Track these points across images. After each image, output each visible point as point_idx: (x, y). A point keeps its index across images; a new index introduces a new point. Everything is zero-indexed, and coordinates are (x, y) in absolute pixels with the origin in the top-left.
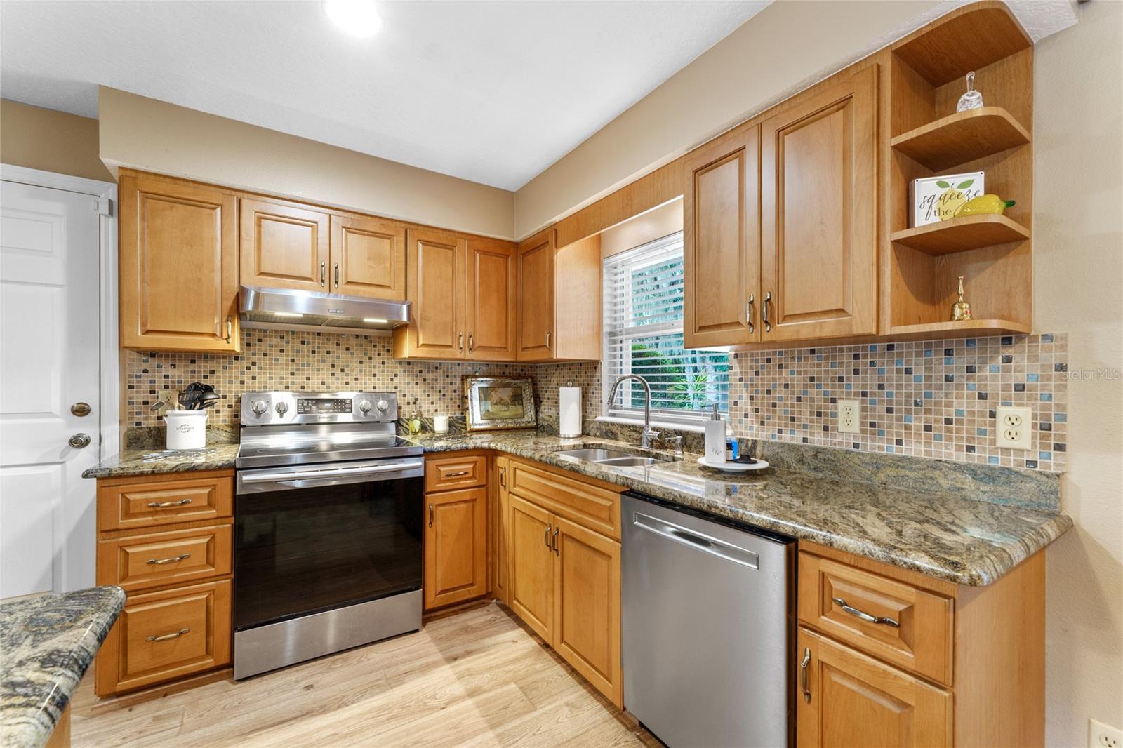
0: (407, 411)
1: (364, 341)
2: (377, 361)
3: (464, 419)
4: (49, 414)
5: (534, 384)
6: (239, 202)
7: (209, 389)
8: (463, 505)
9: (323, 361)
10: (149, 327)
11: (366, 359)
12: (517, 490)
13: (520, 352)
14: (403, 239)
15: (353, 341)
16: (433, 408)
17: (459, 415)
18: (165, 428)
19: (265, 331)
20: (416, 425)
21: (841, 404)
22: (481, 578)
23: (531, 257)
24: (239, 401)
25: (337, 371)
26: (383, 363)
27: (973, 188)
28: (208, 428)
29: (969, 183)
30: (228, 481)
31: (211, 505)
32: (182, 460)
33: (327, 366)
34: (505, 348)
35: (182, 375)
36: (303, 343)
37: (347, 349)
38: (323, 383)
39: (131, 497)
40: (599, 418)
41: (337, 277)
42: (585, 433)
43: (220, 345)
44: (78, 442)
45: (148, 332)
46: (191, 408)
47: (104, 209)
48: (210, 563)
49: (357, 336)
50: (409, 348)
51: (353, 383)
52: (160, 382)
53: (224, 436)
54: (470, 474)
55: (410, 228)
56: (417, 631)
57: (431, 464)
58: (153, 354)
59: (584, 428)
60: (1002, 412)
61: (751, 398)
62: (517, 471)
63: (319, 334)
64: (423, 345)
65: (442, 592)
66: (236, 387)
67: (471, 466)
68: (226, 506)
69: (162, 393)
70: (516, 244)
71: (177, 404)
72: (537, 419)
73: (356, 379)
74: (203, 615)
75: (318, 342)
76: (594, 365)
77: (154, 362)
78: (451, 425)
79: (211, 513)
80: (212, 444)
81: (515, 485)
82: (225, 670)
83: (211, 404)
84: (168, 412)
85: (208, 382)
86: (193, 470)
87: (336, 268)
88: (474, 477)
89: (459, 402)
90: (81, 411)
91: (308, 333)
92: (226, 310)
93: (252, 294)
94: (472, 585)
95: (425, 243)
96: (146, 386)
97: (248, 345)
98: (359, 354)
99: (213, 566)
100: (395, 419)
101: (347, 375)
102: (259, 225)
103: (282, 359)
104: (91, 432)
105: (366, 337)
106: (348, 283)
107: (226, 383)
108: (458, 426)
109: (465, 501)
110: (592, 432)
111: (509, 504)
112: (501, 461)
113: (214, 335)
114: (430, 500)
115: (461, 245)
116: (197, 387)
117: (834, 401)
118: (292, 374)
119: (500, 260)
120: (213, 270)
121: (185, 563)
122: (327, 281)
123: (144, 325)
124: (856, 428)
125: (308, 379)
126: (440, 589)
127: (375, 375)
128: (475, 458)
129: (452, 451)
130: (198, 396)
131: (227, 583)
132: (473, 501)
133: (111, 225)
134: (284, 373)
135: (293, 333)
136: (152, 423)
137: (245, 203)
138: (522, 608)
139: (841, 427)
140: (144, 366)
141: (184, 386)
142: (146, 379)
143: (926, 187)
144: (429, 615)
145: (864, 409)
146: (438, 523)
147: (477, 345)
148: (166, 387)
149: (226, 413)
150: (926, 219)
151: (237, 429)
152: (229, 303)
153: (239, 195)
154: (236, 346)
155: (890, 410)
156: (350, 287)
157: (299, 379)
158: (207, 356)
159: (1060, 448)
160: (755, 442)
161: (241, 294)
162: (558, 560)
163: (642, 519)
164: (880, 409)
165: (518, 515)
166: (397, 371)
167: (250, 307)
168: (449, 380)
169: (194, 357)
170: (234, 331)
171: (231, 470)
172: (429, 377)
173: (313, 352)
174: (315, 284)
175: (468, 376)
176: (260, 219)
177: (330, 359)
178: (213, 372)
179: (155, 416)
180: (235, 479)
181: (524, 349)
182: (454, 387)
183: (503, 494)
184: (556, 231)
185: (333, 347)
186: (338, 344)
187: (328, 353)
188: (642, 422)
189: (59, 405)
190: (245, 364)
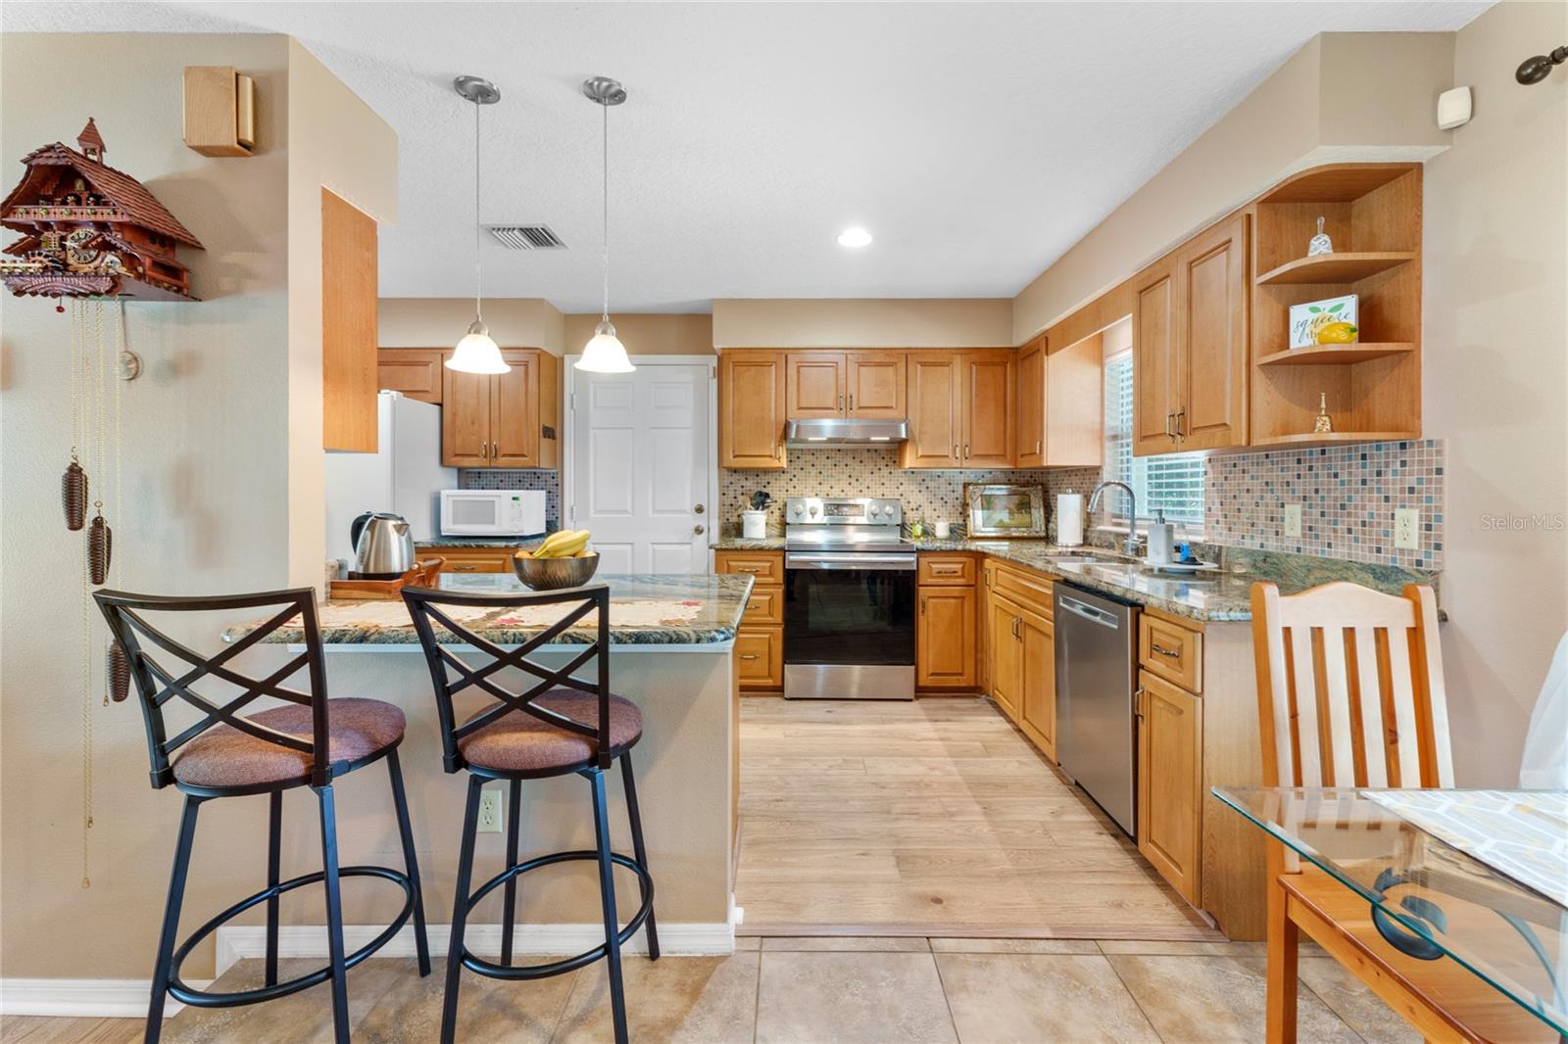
0: (911, 516)
1: (874, 455)
2: (885, 471)
3: (965, 526)
4: (684, 511)
5: (1046, 492)
6: (786, 357)
7: (767, 496)
8: (952, 601)
9: (843, 473)
10: (736, 454)
11: (876, 470)
12: (999, 589)
13: (1019, 459)
14: (904, 364)
15: (866, 455)
16: (934, 514)
17: (961, 522)
18: (743, 523)
19: (802, 450)
20: (918, 529)
21: (1287, 508)
22: (970, 670)
23: (1027, 363)
24: (785, 505)
25: (853, 481)
26: (890, 473)
27: (1343, 311)
28: (767, 524)
29: (1341, 306)
30: (781, 558)
31: (771, 574)
32: (754, 543)
33: (846, 476)
34: (1004, 456)
35: (752, 486)
36: (828, 458)
37: (861, 462)
38: (843, 491)
39: (731, 563)
40: (1101, 528)
41: (851, 402)
42: (1086, 541)
43: (775, 464)
44: (699, 531)
45: (735, 457)
46: (757, 509)
47: (711, 373)
48: (771, 615)
49: (869, 450)
50: (910, 460)
51: (865, 491)
52: (739, 491)
53: (776, 531)
54: (960, 574)
55: (908, 354)
56: (910, 700)
57: (924, 561)
58: (735, 471)
59: (1085, 538)
60: (1399, 512)
61: (1223, 504)
62: (999, 572)
63: (839, 450)
64: (922, 456)
65: (933, 674)
66: (783, 495)
67: (961, 566)
68: (780, 577)
69: (740, 498)
70: (1017, 349)
71: (749, 506)
72: (1047, 529)
73: (868, 487)
74: (767, 649)
75: (839, 456)
76: (1095, 471)
77: (736, 476)
78: (951, 531)
79: (770, 580)
80: (768, 536)
81: (997, 584)
82: (778, 690)
83: (768, 507)
84: (745, 512)
85: (765, 490)
86: (761, 549)
87: (851, 397)
88: (963, 576)
89: (960, 509)
90: (699, 510)
91: (832, 450)
92: (778, 439)
93: (795, 426)
94: (961, 674)
95: (923, 364)
96: (731, 494)
97: (791, 461)
98: (870, 467)
99: (772, 616)
100: (900, 522)
101: (861, 484)
102: (798, 372)
103: (814, 472)
104: (704, 526)
105: (876, 451)
106: (860, 408)
107: (777, 491)
108: (959, 531)
109: (955, 598)
110: (1095, 541)
111: (993, 601)
112: (988, 563)
113: (771, 456)
114: (923, 593)
115: (958, 360)
116: (761, 494)
117: (1283, 506)
118: (820, 484)
119: (999, 369)
120: (770, 410)
121: (758, 611)
122: (844, 410)
123: (734, 452)
124: (1298, 532)
125: (831, 487)
126: (931, 671)
127: (883, 484)
128: (964, 559)
129: (942, 551)
130: (761, 500)
131: (779, 630)
132: (963, 598)
133: (715, 382)
134: (815, 483)
135: (821, 450)
136: (734, 519)
137: (789, 356)
138: (1001, 696)
139: (1288, 531)
140: (731, 479)
141: (753, 493)
142: (732, 488)
143: (1300, 313)
144: (921, 692)
145: (1304, 514)
146: (930, 611)
147: (974, 453)
148: (742, 494)
149: (777, 513)
150: (1301, 341)
151: (784, 525)
152: (780, 432)
153: (786, 351)
154: (784, 463)
155: (1323, 514)
156: (860, 411)
157: (825, 488)
158: (766, 471)
159: (1438, 547)
160: (1220, 548)
161: (787, 426)
162: (1021, 645)
164: (1316, 512)
165: (999, 611)
166: (902, 480)
167: (793, 436)
168: (951, 488)
169: (758, 472)
170: (783, 453)
171: (783, 551)
172: (931, 485)
173: (835, 465)
174: (835, 412)
175: (969, 484)
176: (799, 367)
177: (848, 471)
178: (769, 483)
179: (736, 514)
180: (784, 557)
181: (1022, 456)
182: (956, 495)
183: (989, 593)
184: (1047, 338)
185: (849, 461)
186: (854, 458)
187: (846, 465)
188: (1127, 530)
189: (689, 505)
190: (789, 476)
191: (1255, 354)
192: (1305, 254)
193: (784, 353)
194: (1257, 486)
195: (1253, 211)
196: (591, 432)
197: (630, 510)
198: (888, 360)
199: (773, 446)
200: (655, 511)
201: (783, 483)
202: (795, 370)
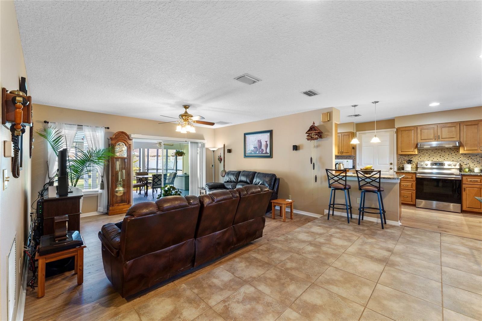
0: (464, 166)
1: (449, 150)
2: (454, 154)
4: (387, 164)
7: (412, 161)
9: (438, 155)
10: (402, 151)
11: (450, 154)
14: (459, 126)
15: (446, 150)
18: (404, 167)
19: (423, 150)
20: (467, 170)
24: (417, 163)
26: (456, 155)
28: (411, 168)
30: (415, 175)
31: (412, 178)
32: (407, 171)
35: (407, 158)
36: (432, 151)
37: (444, 152)
38: (438, 160)
41: (439, 137)
43: (414, 153)
44: (391, 169)
45: (401, 152)
46: (408, 164)
47: (394, 133)
48: (412, 188)
50: (461, 151)
52: (403, 159)
53: (415, 169)
54: (479, 181)
55: (460, 123)
56: (459, 213)
58: (402, 155)
63: (436, 149)
64: (466, 150)
65: (468, 207)
66: (417, 160)
68: (415, 179)
69: (403, 161)
71: (406, 163)
73: (447, 159)
74: (411, 195)
75: (436, 151)
77: (402, 156)
79: (412, 180)
80: (411, 170)
82: (414, 205)
83: (412, 163)
84: (404, 164)
85: (411, 159)
86: (409, 173)
87: (439, 136)
90: (391, 164)
91: (433, 149)
92: (415, 147)
93: (419, 144)
95: (466, 125)
96: (401, 160)
97: (419, 152)
98: (448, 153)
100: (459, 168)
101: (444, 158)
102: (421, 131)
103: (427, 155)
104: (393, 167)
106: (442, 138)
107: (415, 160)
109: (477, 188)
113: (412, 151)
114: (464, 186)
116: (409, 160)
118: (429, 158)
120: (412, 141)
121: (408, 187)
122: (437, 139)
123: (401, 151)
125: (433, 159)
126: (467, 207)
127: (453, 158)
130: (410, 162)
131: (415, 191)
133: (395, 135)
135: (430, 149)
136: (402, 166)
137: (418, 127)
140: (400, 157)
141: (407, 160)
142: (401, 159)
144: (463, 211)
146: (467, 191)
149: (415, 165)
151: (417, 168)
152: (415, 146)
154: (416, 153)
157: (431, 159)
158: (411, 155)
161: (417, 144)
166: (460, 157)
167: (419, 147)
169: (408, 155)
170: (416, 150)
171: (415, 173)
172: (473, 158)
173: (435, 153)
174: (434, 140)
177: (439, 154)
178: (412, 158)
179: (402, 165)
180: (416, 175)
186: (442, 151)
187: (439, 153)
189: (388, 163)
190: (419, 156)
193: (416, 127)
196: (363, 147)
197: (372, 164)
198: (452, 125)
199: (413, 149)
200: (379, 164)
201: (416, 158)
202: (420, 130)
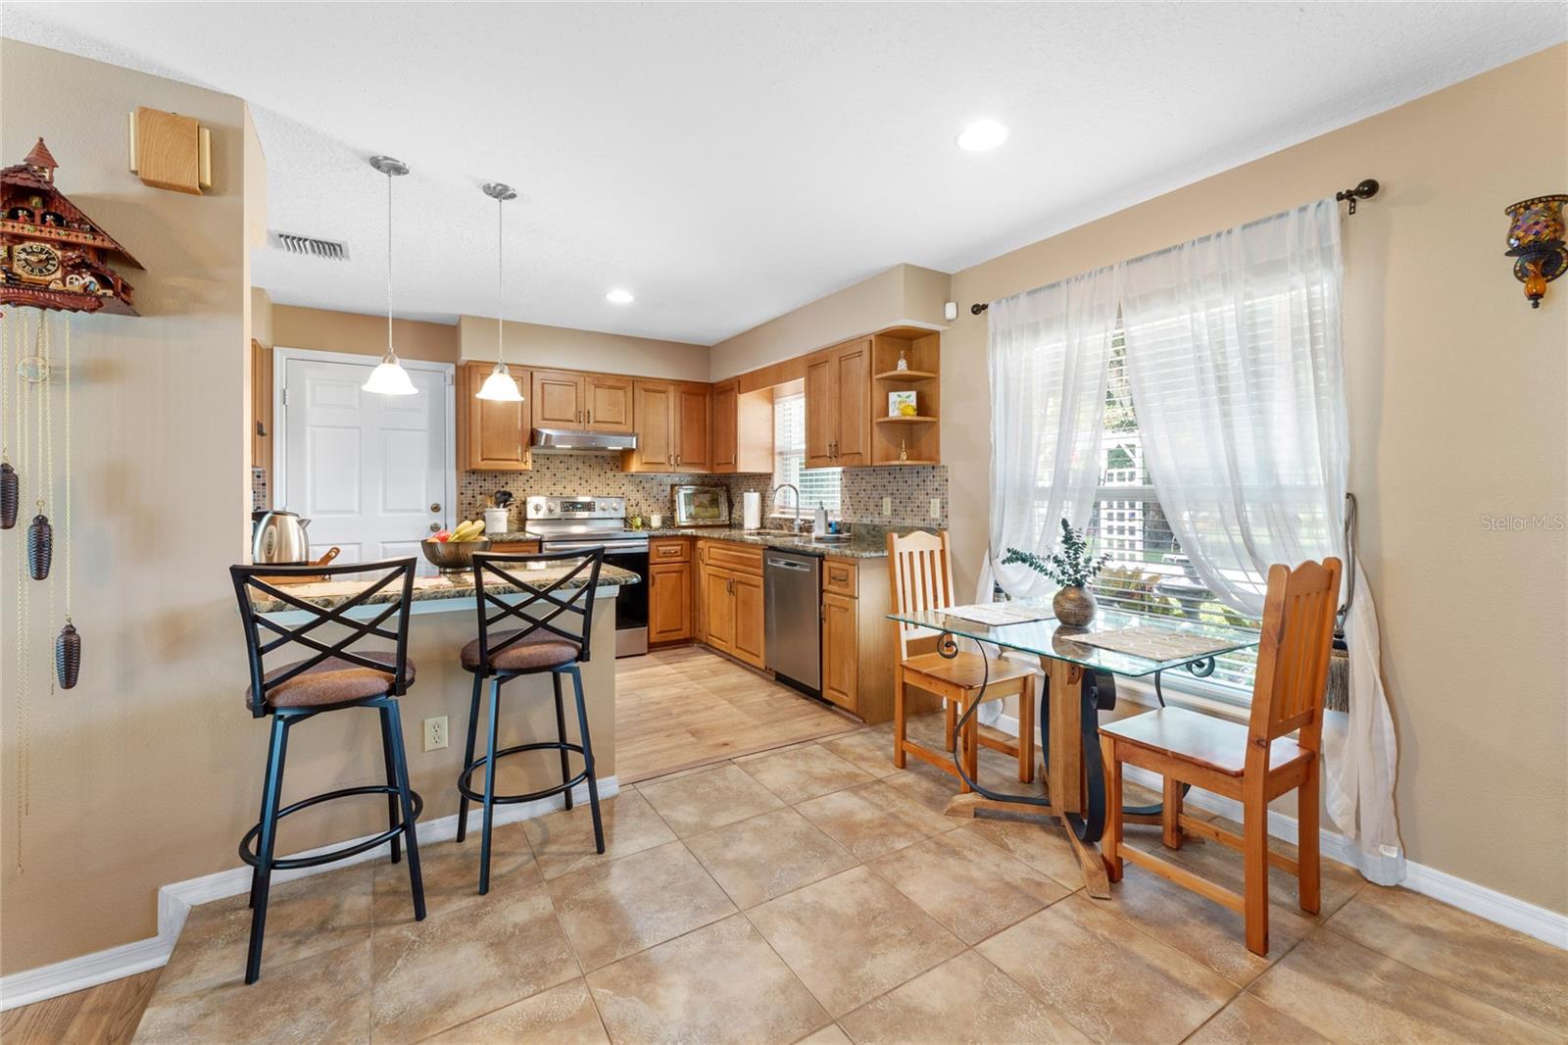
0: (632, 511)
1: (601, 461)
2: (610, 474)
3: (673, 518)
4: (419, 510)
5: (728, 491)
6: (532, 374)
7: (508, 494)
8: (674, 575)
9: (574, 475)
10: (485, 456)
11: (602, 473)
12: (711, 562)
13: (715, 466)
14: (632, 389)
15: (594, 460)
16: (649, 509)
17: (669, 514)
19: (538, 455)
20: (638, 521)
21: (884, 499)
22: (686, 626)
23: (722, 397)
24: (523, 503)
25: (583, 482)
26: (614, 476)
27: (911, 398)
28: (507, 520)
29: (909, 397)
33: (576, 479)
34: (705, 464)
35: (490, 486)
37: (590, 466)
38: (575, 491)
40: (772, 516)
41: (589, 418)
42: (763, 526)
43: (522, 466)
44: (436, 528)
45: (483, 460)
46: (500, 507)
47: (449, 381)
49: (596, 457)
50: (635, 466)
51: (593, 490)
52: (478, 490)
53: (515, 527)
54: (679, 553)
55: (634, 381)
56: (644, 654)
57: (654, 545)
58: (477, 473)
59: (762, 523)
60: (932, 500)
61: (850, 498)
62: (712, 549)
63: (571, 456)
64: (646, 463)
66: (522, 493)
67: (679, 548)
69: (479, 497)
70: (712, 384)
71: (489, 504)
72: (730, 519)
73: (596, 487)
75: (571, 460)
76: (768, 476)
77: (476, 478)
78: (663, 522)
80: (510, 531)
81: (710, 558)
83: (509, 505)
84: (487, 509)
85: (507, 490)
87: (589, 412)
88: (681, 555)
89: (668, 505)
90: (436, 508)
92: (525, 445)
94: (680, 630)
95: (646, 390)
96: (470, 493)
98: (597, 470)
100: (624, 516)
101: (590, 484)
102: (543, 388)
104: (440, 522)
105: (603, 457)
106: (595, 421)
107: (517, 490)
108: (669, 521)
109: (675, 572)
110: (768, 525)
111: (704, 572)
112: (700, 544)
113: (518, 460)
114: (654, 569)
115: (671, 389)
116: (501, 493)
117: (882, 498)
118: (554, 484)
119: (701, 398)
122: (581, 422)
123: (482, 456)
124: (889, 513)
125: (565, 488)
127: (609, 485)
128: (683, 542)
129: (667, 536)
130: (504, 499)
132: (681, 572)
133: (451, 391)
134: (550, 484)
135: (555, 455)
137: (535, 374)
138: (714, 639)
139: (885, 513)
140: (470, 480)
141: (496, 493)
142: (470, 488)
143: (893, 396)
144: (652, 647)
145: (892, 502)
146: (658, 585)
147: (684, 461)
148: (481, 494)
149: (514, 510)
150: (894, 413)
151: (523, 521)
153: (532, 369)
154: (529, 466)
155: (901, 502)
156: (597, 425)
157: (559, 488)
158: (504, 473)
159: (946, 516)
160: (850, 524)
162: (734, 599)
163: (772, 561)
164: (898, 501)
165: (711, 578)
166: (623, 482)
167: (542, 443)
168: (661, 488)
170: (529, 456)
172: (647, 485)
173: (568, 469)
174: (574, 423)
175: (676, 485)
176: (543, 384)
177: (579, 473)
178: (510, 483)
181: (718, 464)
182: (665, 494)
183: (702, 566)
184: (739, 382)
185: (580, 466)
186: (584, 463)
187: (577, 469)
188: (794, 517)
189: (425, 505)
190: (526, 478)
191: (874, 415)
192: (896, 369)
194: (869, 487)
195: (873, 338)
196: (308, 430)
197: (356, 510)
198: (618, 384)
199: (519, 450)
200: (385, 510)
201: (520, 484)
202: (540, 385)
